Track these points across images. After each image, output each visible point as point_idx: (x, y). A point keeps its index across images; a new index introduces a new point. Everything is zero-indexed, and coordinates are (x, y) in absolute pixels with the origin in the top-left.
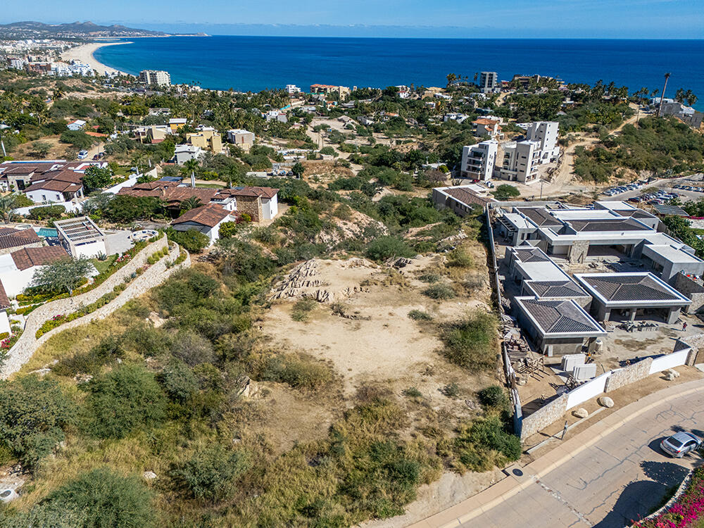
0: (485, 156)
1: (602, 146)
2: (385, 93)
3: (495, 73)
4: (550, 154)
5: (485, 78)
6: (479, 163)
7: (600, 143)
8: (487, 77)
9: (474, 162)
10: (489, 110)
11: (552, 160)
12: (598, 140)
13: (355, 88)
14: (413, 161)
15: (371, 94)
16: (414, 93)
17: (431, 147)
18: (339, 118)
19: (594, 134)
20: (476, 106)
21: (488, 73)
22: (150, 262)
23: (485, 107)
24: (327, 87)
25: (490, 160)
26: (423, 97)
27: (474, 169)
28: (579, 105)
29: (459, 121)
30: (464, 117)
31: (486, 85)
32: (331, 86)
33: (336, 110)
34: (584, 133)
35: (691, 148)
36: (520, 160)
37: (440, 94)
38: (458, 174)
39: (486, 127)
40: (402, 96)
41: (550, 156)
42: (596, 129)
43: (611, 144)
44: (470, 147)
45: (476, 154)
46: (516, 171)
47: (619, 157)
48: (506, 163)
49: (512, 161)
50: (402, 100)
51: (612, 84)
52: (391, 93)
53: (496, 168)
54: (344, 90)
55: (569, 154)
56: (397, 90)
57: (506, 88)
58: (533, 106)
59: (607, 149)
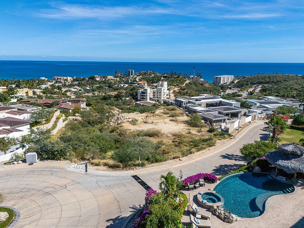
0: (147, 93)
1: (181, 90)
2: (89, 78)
3: (133, 70)
5: (130, 72)
6: (144, 96)
7: (180, 89)
8: (131, 71)
9: (142, 96)
10: (135, 82)
12: (179, 88)
13: (75, 78)
14: (118, 98)
15: (82, 80)
16: (102, 78)
17: (123, 93)
18: (74, 87)
19: (177, 86)
20: (130, 81)
22: (58, 118)
24: (61, 77)
25: (148, 95)
26: (107, 79)
27: (143, 98)
28: (167, 80)
29: (125, 87)
30: (127, 85)
31: (131, 75)
32: (63, 77)
33: (71, 85)
34: (174, 87)
36: (159, 94)
37: (113, 78)
39: (143, 84)
40: (97, 79)
41: (166, 94)
43: (184, 90)
44: (140, 90)
45: (143, 93)
46: (158, 98)
47: (187, 93)
48: (154, 95)
49: (156, 94)
50: (97, 81)
52: (93, 78)
53: (150, 98)
54: (69, 79)
55: (171, 93)
56: (95, 77)
57: (138, 75)
58: (151, 80)
59: (183, 91)
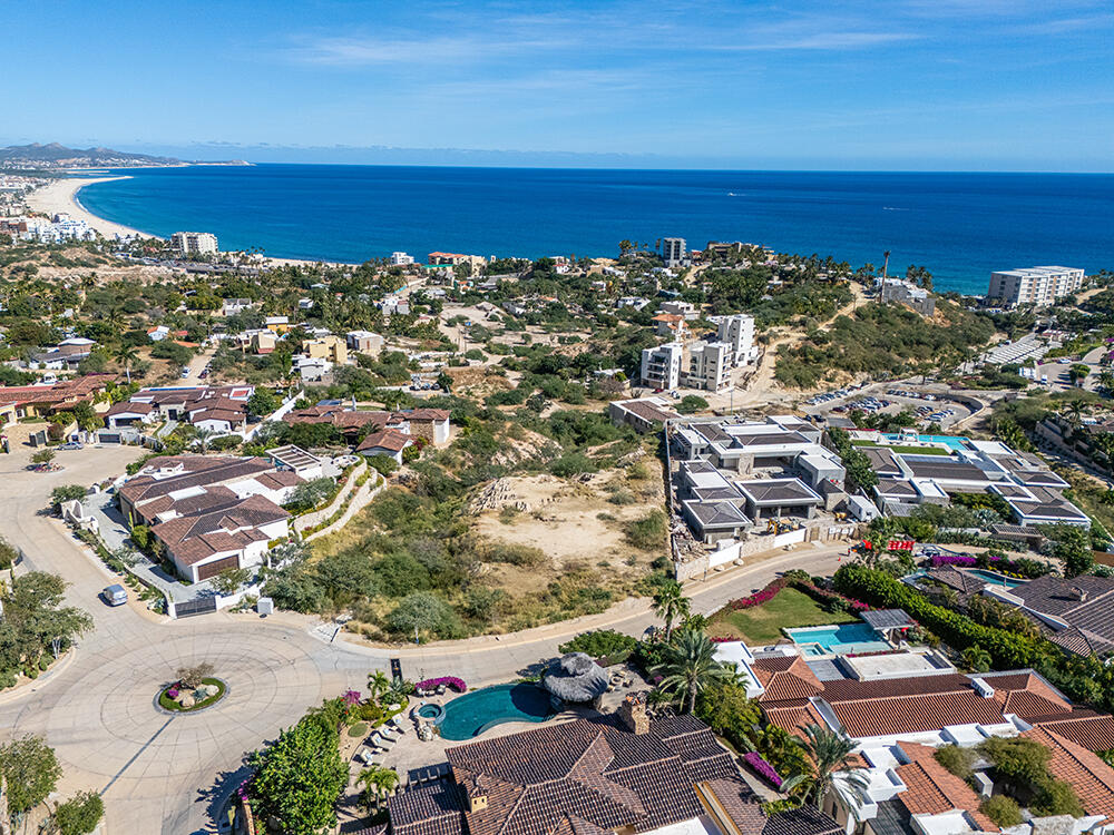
0: (668, 361)
1: (810, 342)
2: (537, 266)
3: (682, 241)
4: (747, 355)
5: (670, 247)
6: (662, 369)
7: (807, 339)
8: (673, 245)
9: (656, 368)
10: (676, 293)
11: (750, 363)
12: (804, 335)
13: (493, 259)
14: (583, 367)
15: (516, 266)
16: (576, 267)
17: (604, 349)
18: (479, 305)
19: (801, 328)
20: (659, 286)
21: (673, 240)
22: (358, 484)
23: (671, 288)
24: (453, 256)
25: (674, 366)
26: (589, 273)
27: (656, 376)
28: (789, 286)
29: (638, 308)
30: (644, 303)
31: (672, 257)
32: (458, 255)
33: (473, 293)
34: (789, 327)
35: (919, 343)
36: (709, 366)
37: (611, 269)
38: (638, 383)
39: (669, 324)
40: (560, 270)
41: (747, 358)
42: (803, 323)
43: (821, 341)
44: (650, 351)
45: (658, 359)
46: (705, 377)
47: (830, 356)
48: (693, 368)
49: (699, 366)
50: (559, 277)
51: (830, 258)
52: (545, 266)
53: (682, 375)
54: (478, 261)
55: (771, 354)
56: (552, 263)
57: (699, 260)
58: (731, 287)
59: (817, 348)
